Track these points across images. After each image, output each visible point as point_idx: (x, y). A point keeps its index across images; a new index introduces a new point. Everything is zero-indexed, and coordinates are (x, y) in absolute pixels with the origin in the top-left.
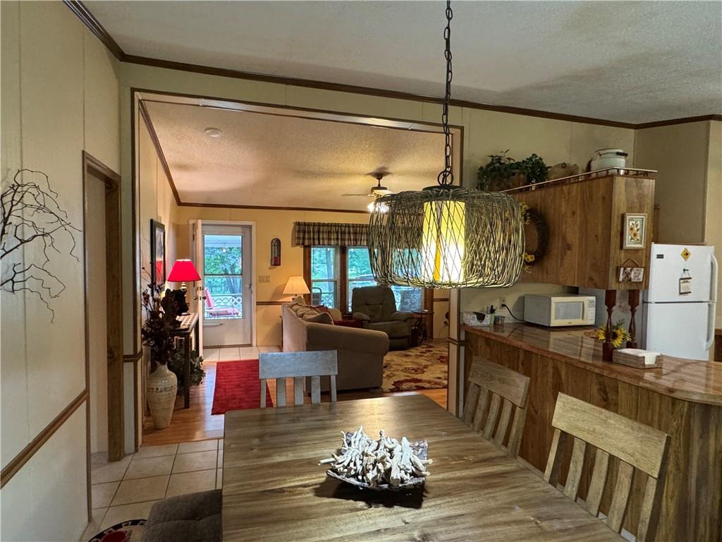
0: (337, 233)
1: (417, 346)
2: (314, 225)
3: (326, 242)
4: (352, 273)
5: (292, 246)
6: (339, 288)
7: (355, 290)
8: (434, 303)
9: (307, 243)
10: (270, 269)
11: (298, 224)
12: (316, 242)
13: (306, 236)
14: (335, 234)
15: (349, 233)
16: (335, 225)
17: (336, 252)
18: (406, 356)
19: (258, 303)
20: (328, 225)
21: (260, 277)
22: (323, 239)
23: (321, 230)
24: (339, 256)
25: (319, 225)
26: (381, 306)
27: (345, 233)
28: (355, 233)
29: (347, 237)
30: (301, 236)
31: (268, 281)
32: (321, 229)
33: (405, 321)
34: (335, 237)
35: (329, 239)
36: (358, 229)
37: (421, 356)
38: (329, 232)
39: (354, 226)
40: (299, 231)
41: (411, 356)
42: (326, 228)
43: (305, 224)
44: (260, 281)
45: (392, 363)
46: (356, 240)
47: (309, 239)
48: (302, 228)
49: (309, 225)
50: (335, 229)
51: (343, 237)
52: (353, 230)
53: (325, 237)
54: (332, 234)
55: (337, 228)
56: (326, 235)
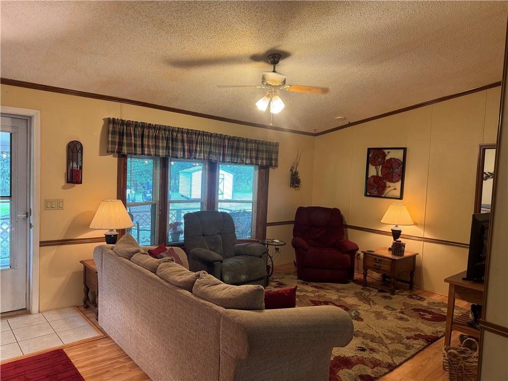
0: (167, 139)
2: (136, 125)
3: (152, 151)
5: (101, 154)
7: (187, 217)
8: (268, 228)
9: (125, 150)
10: (64, 188)
11: (113, 122)
12: (139, 150)
13: (125, 141)
14: (165, 142)
15: (183, 141)
16: (165, 128)
19: (43, 244)
20: (155, 127)
21: (47, 202)
22: (149, 147)
23: (146, 133)
25: (143, 126)
27: (176, 140)
28: (190, 142)
29: (180, 146)
30: (117, 140)
31: (60, 208)
32: (146, 131)
34: (165, 145)
35: (157, 147)
36: (194, 136)
38: (156, 138)
39: (188, 132)
40: (114, 133)
42: (152, 132)
43: (122, 122)
44: (46, 208)
47: (129, 145)
48: (118, 127)
49: (128, 124)
50: (165, 134)
51: (174, 146)
52: (187, 137)
53: (150, 144)
54: (161, 141)
55: (167, 133)
56: (152, 142)
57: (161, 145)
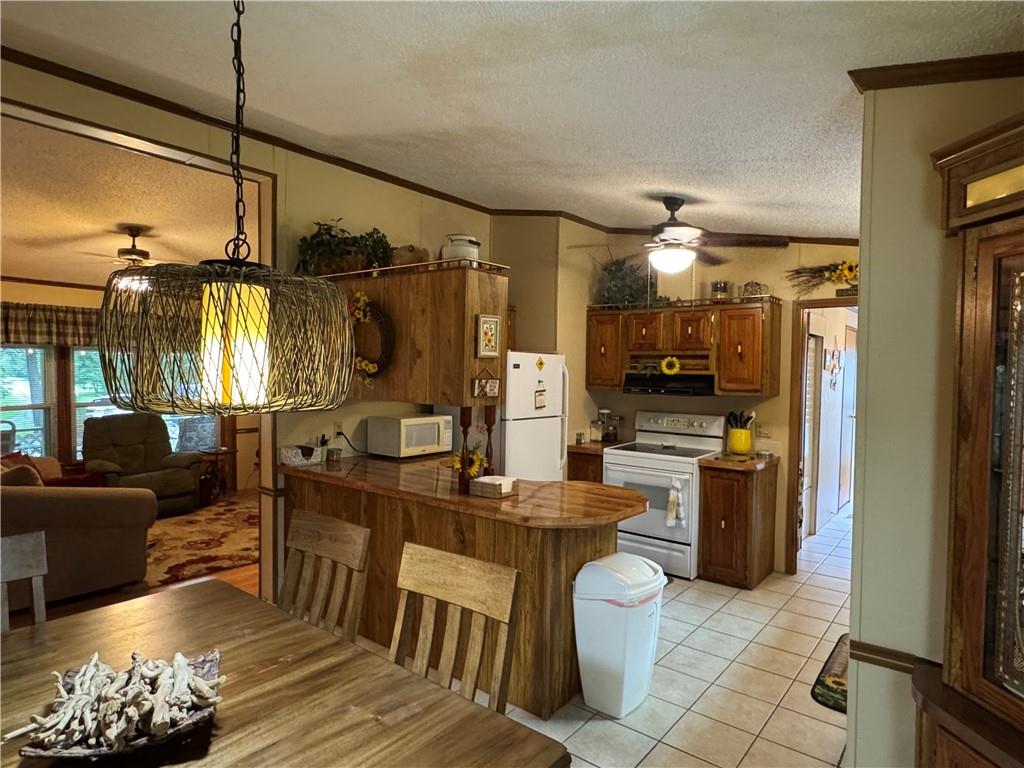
0: (49, 322)
1: (210, 504)
3: (23, 338)
4: (81, 392)
6: (54, 420)
7: (90, 423)
8: (238, 436)
14: (44, 325)
15: (75, 323)
16: (44, 308)
17: (47, 356)
18: (191, 522)
20: (27, 307)
22: (17, 332)
24: (53, 364)
26: (142, 446)
27: (65, 323)
28: (88, 324)
29: (70, 330)
32: (12, 313)
33: (188, 467)
34: (45, 329)
35: (31, 332)
37: (219, 519)
38: (31, 321)
39: (83, 311)
41: (200, 521)
42: (21, 314)
45: (165, 538)
46: (89, 336)
50: (45, 315)
51: (61, 330)
52: (83, 318)
53: (20, 328)
54: (38, 325)
55: (48, 313)
56: (23, 326)
57: (38, 329)
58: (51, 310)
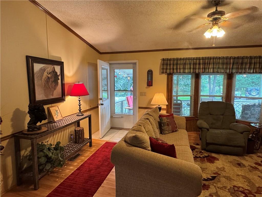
3: (182, 71)
5: (160, 74)
6: (193, 100)
9: (169, 72)
10: (146, 88)
11: (163, 60)
12: (175, 71)
15: (199, 64)
16: (189, 59)
19: (140, 108)
21: (141, 93)
22: (180, 69)
23: (179, 63)
28: (204, 64)
29: (197, 67)
30: (165, 67)
31: (145, 95)
33: (242, 133)
36: (207, 60)
40: (164, 64)
42: (182, 62)
43: (168, 60)
48: (165, 62)
49: (170, 60)
50: (189, 62)
52: (202, 61)
54: (187, 65)
56: (182, 66)
57: (186, 67)
58: (191, 59)
